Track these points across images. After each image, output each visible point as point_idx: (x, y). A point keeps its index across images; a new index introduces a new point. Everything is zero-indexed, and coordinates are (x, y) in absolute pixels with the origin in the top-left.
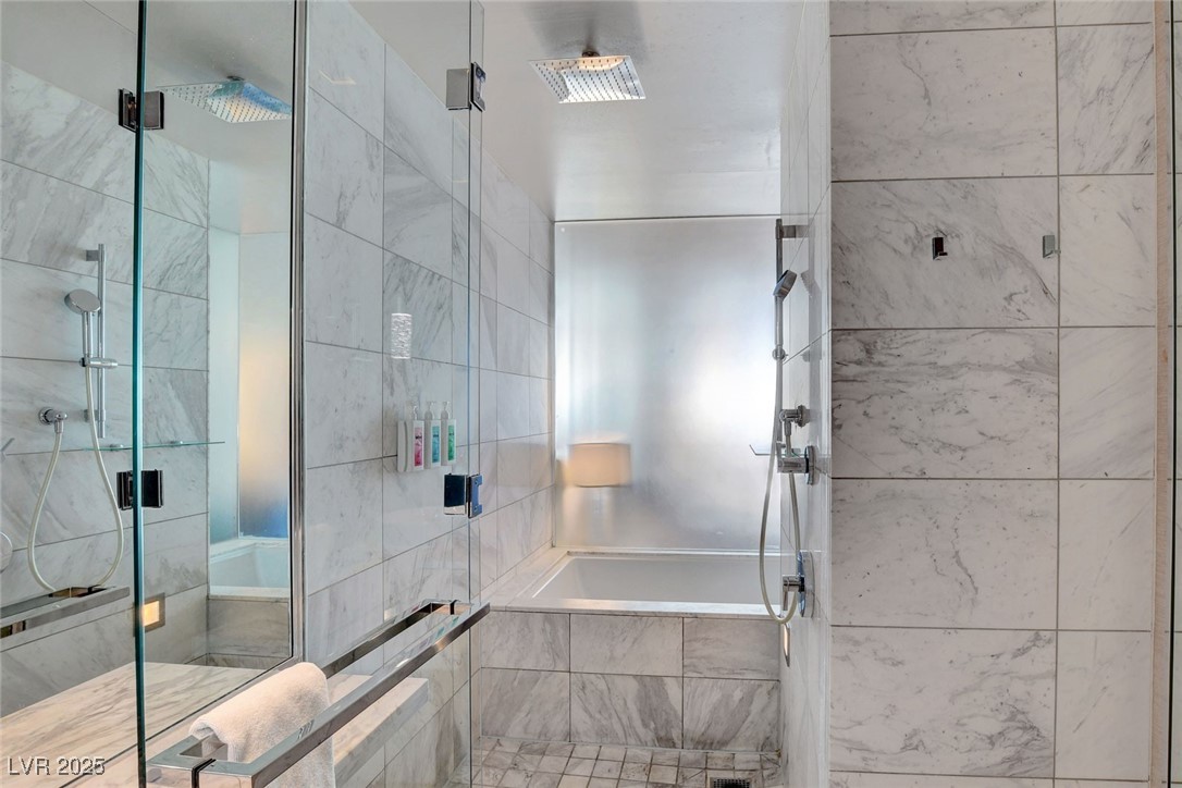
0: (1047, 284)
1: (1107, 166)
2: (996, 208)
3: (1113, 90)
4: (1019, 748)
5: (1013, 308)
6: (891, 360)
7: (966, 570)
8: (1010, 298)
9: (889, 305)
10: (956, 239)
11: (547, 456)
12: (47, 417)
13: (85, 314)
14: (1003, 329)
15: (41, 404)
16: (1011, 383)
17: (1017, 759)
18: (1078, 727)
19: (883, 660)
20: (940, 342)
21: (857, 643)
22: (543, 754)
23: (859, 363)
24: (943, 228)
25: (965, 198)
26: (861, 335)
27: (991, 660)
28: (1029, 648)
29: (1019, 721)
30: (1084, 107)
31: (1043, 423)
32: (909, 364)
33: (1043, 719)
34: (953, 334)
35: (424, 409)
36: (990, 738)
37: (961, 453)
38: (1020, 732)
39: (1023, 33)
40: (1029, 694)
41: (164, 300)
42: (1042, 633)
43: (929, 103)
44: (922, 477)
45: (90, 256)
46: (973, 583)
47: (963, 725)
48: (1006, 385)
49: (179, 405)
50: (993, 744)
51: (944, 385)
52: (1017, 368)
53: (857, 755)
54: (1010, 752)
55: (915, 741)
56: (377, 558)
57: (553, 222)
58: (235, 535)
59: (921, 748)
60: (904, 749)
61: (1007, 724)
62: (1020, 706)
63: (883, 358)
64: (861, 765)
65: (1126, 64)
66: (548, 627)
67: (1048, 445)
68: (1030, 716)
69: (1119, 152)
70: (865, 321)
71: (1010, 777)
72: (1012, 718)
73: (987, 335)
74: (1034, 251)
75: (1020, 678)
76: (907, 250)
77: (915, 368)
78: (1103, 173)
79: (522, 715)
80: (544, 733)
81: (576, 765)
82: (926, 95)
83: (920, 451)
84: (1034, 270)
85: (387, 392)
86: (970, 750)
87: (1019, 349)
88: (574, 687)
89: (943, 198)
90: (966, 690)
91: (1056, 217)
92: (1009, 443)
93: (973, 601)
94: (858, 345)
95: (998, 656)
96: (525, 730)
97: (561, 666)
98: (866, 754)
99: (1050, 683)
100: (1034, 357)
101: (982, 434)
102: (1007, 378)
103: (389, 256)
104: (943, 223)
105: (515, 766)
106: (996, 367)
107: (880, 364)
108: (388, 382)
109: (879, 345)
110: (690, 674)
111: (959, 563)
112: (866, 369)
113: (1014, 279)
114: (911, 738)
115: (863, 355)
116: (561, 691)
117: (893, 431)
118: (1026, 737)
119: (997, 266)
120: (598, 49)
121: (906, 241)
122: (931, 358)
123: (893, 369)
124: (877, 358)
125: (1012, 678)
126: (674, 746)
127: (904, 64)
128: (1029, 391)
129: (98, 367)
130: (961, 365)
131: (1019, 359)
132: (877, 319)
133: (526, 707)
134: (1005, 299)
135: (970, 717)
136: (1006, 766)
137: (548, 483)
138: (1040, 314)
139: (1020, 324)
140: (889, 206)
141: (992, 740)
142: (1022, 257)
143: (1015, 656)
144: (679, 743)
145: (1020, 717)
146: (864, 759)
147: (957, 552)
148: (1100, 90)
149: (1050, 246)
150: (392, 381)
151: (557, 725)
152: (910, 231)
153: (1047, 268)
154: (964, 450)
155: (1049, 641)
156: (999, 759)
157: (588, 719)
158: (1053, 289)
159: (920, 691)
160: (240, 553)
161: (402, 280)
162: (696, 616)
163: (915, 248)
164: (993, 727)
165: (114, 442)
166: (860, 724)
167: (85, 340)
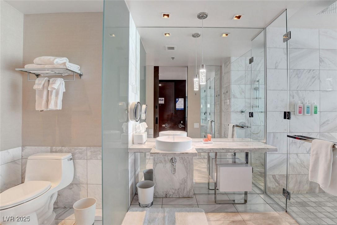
13: (257, 91)
45: (258, 81)
85: (291, 98)
103: (292, 70)
129: (259, 99)
150: (293, 96)
161: (297, 74)
167: (257, 95)
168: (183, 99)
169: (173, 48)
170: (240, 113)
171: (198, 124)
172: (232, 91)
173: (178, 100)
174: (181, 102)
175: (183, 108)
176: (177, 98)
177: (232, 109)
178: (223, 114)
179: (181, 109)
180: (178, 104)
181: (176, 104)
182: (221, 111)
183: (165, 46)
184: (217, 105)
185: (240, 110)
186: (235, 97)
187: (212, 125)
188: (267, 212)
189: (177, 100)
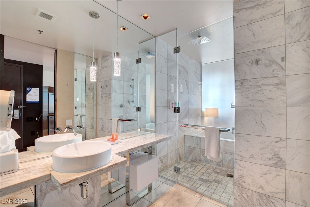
0: (283, 67)
1: (299, 40)
2: (270, 53)
3: (300, 23)
4: (277, 162)
5: (274, 72)
6: (247, 85)
7: (263, 125)
8: (273, 71)
9: (246, 75)
10: (261, 61)
11: (201, 110)
12: (129, 102)
13: (132, 87)
14: (272, 77)
15: (128, 100)
16: (274, 88)
17: (276, 164)
18: (292, 160)
19: (245, 140)
20: (257, 81)
21: (240, 137)
22: (195, 162)
23: (240, 86)
24: (257, 59)
25: (263, 52)
26: (240, 81)
27: (270, 143)
28: (279, 141)
29: (277, 156)
30: (292, 29)
31: (282, 95)
32: (251, 85)
33: (283, 157)
34: (260, 79)
35: (174, 99)
36: (270, 158)
37: (262, 102)
38: (277, 158)
39: (276, 17)
40: (279, 151)
41: (141, 85)
42: (282, 139)
43: (254, 36)
44: (254, 106)
45: (133, 80)
46: (265, 127)
47: (263, 155)
48: (273, 88)
49: (142, 100)
50: (270, 160)
51: (258, 89)
52: (276, 84)
53: (240, 157)
54: (275, 162)
55: (252, 156)
56: (167, 121)
57: (201, 64)
58: (150, 123)
59: (253, 158)
60: (250, 158)
61: (274, 156)
62: (277, 153)
63: (245, 85)
64: (241, 159)
65: (304, 17)
66: (196, 140)
67: (283, 100)
68: (279, 155)
69: (302, 36)
70: (241, 78)
71: (274, 167)
72: (275, 155)
73: (268, 79)
74: (279, 61)
75: (277, 147)
76: (250, 64)
77: (251, 86)
78: (298, 41)
79: (192, 155)
80: (195, 159)
81: (200, 165)
82: (254, 35)
83: (253, 102)
84: (279, 65)
85: (168, 96)
86: (265, 160)
87: (276, 81)
88: (201, 152)
89: (258, 54)
90: (264, 148)
91: (285, 53)
92: (273, 100)
93: (265, 131)
94: (240, 83)
95: (271, 142)
96: (192, 158)
97: (199, 147)
98: (242, 157)
99: (285, 149)
100: (280, 82)
101: (267, 98)
102: (273, 87)
103: (168, 75)
104: (258, 58)
105: (190, 163)
106: (270, 85)
107: (244, 86)
108: (168, 95)
109: (244, 82)
110: (224, 153)
111: (262, 123)
112: (242, 87)
113: (274, 67)
114: (251, 156)
115: (241, 85)
116: (198, 152)
117: (247, 98)
118: (278, 160)
119: (270, 65)
120: (201, 35)
121: (250, 63)
122: (256, 84)
123: (247, 87)
124: (244, 85)
125: (275, 147)
126: (221, 166)
127: (249, 30)
128: (278, 89)
129: (134, 95)
130: (262, 85)
131: (276, 83)
132: (244, 78)
133: (192, 154)
134: (272, 71)
135: (265, 154)
136: (274, 165)
137: (200, 115)
138: (281, 73)
139: (276, 76)
140: (246, 57)
141: (270, 159)
142: (276, 62)
143: (276, 143)
144: (222, 166)
145: (277, 155)
146: (242, 158)
147: (261, 121)
148: (297, 24)
149: (283, 59)
150: (169, 95)
151: (198, 158)
152: (251, 61)
153: (283, 64)
154: (263, 101)
155: (284, 140)
156: (272, 163)
157: (203, 158)
158: (284, 68)
159: (253, 147)
160: (150, 125)
161: (170, 79)
162: (226, 141)
163: (251, 64)
164: (271, 156)
165: (135, 105)
166: (241, 152)
167: (132, 91)
168: (38, 89)
169: (49, 17)
170: (120, 107)
171: (71, 120)
172: (113, 86)
173: (30, 90)
174: (35, 93)
175: (39, 100)
176: (28, 87)
177: (113, 104)
178: (99, 108)
179: (36, 102)
180: (29, 95)
181: (26, 94)
182: (96, 105)
183: (38, 9)
184: (90, 98)
185: (119, 104)
186: (116, 92)
187: (81, 120)
188: (169, 190)
189: (28, 89)
